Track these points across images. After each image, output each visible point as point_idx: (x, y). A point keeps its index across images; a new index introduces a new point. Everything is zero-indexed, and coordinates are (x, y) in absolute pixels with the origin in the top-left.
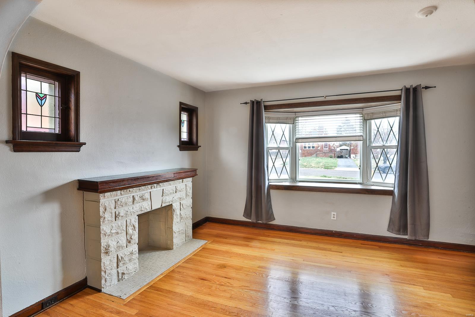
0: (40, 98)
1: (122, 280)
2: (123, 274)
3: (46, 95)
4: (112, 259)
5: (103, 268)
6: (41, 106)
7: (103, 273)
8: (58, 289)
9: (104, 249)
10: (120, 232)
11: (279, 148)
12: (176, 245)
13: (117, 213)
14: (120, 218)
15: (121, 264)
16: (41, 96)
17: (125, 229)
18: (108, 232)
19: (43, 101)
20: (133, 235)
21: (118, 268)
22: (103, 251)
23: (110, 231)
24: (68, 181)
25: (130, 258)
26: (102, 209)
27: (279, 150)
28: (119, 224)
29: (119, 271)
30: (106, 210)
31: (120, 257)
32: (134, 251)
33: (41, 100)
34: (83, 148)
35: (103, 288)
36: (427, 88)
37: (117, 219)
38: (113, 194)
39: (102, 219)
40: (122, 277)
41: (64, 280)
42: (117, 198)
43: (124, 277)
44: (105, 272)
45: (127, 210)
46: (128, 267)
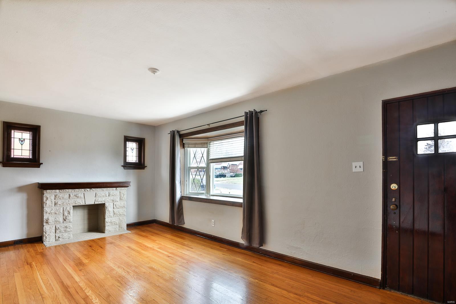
0: (22, 141)
1: (58, 240)
2: (59, 237)
3: (24, 139)
4: (51, 227)
5: (44, 230)
6: (22, 145)
7: (44, 233)
8: (24, 237)
9: (46, 220)
10: (57, 213)
11: (198, 168)
12: (108, 231)
13: (56, 202)
14: (58, 205)
15: (57, 231)
16: (22, 140)
17: (62, 212)
18: (49, 212)
19: (23, 142)
20: (68, 216)
21: (56, 233)
22: (45, 221)
23: (50, 211)
24: (33, 183)
25: (65, 230)
26: (45, 199)
27: (198, 169)
28: (58, 208)
29: (56, 235)
30: (47, 199)
31: (57, 227)
32: (68, 226)
33: (22, 142)
34: (41, 166)
35: (44, 241)
36: (261, 112)
37: (56, 205)
38: (53, 191)
39: (45, 203)
40: (58, 239)
41: (28, 234)
42: (56, 194)
43: (59, 239)
44: (46, 233)
45: (64, 201)
46: (63, 234)
